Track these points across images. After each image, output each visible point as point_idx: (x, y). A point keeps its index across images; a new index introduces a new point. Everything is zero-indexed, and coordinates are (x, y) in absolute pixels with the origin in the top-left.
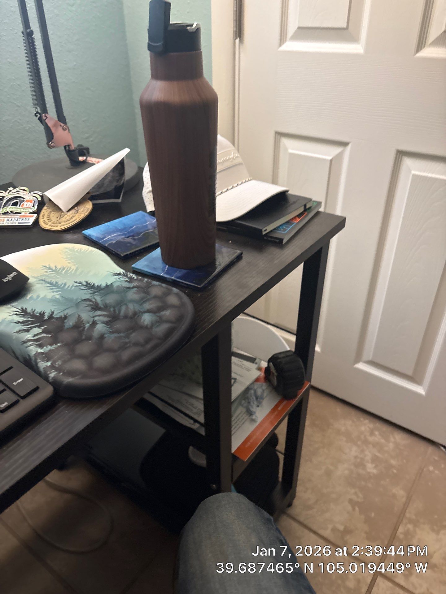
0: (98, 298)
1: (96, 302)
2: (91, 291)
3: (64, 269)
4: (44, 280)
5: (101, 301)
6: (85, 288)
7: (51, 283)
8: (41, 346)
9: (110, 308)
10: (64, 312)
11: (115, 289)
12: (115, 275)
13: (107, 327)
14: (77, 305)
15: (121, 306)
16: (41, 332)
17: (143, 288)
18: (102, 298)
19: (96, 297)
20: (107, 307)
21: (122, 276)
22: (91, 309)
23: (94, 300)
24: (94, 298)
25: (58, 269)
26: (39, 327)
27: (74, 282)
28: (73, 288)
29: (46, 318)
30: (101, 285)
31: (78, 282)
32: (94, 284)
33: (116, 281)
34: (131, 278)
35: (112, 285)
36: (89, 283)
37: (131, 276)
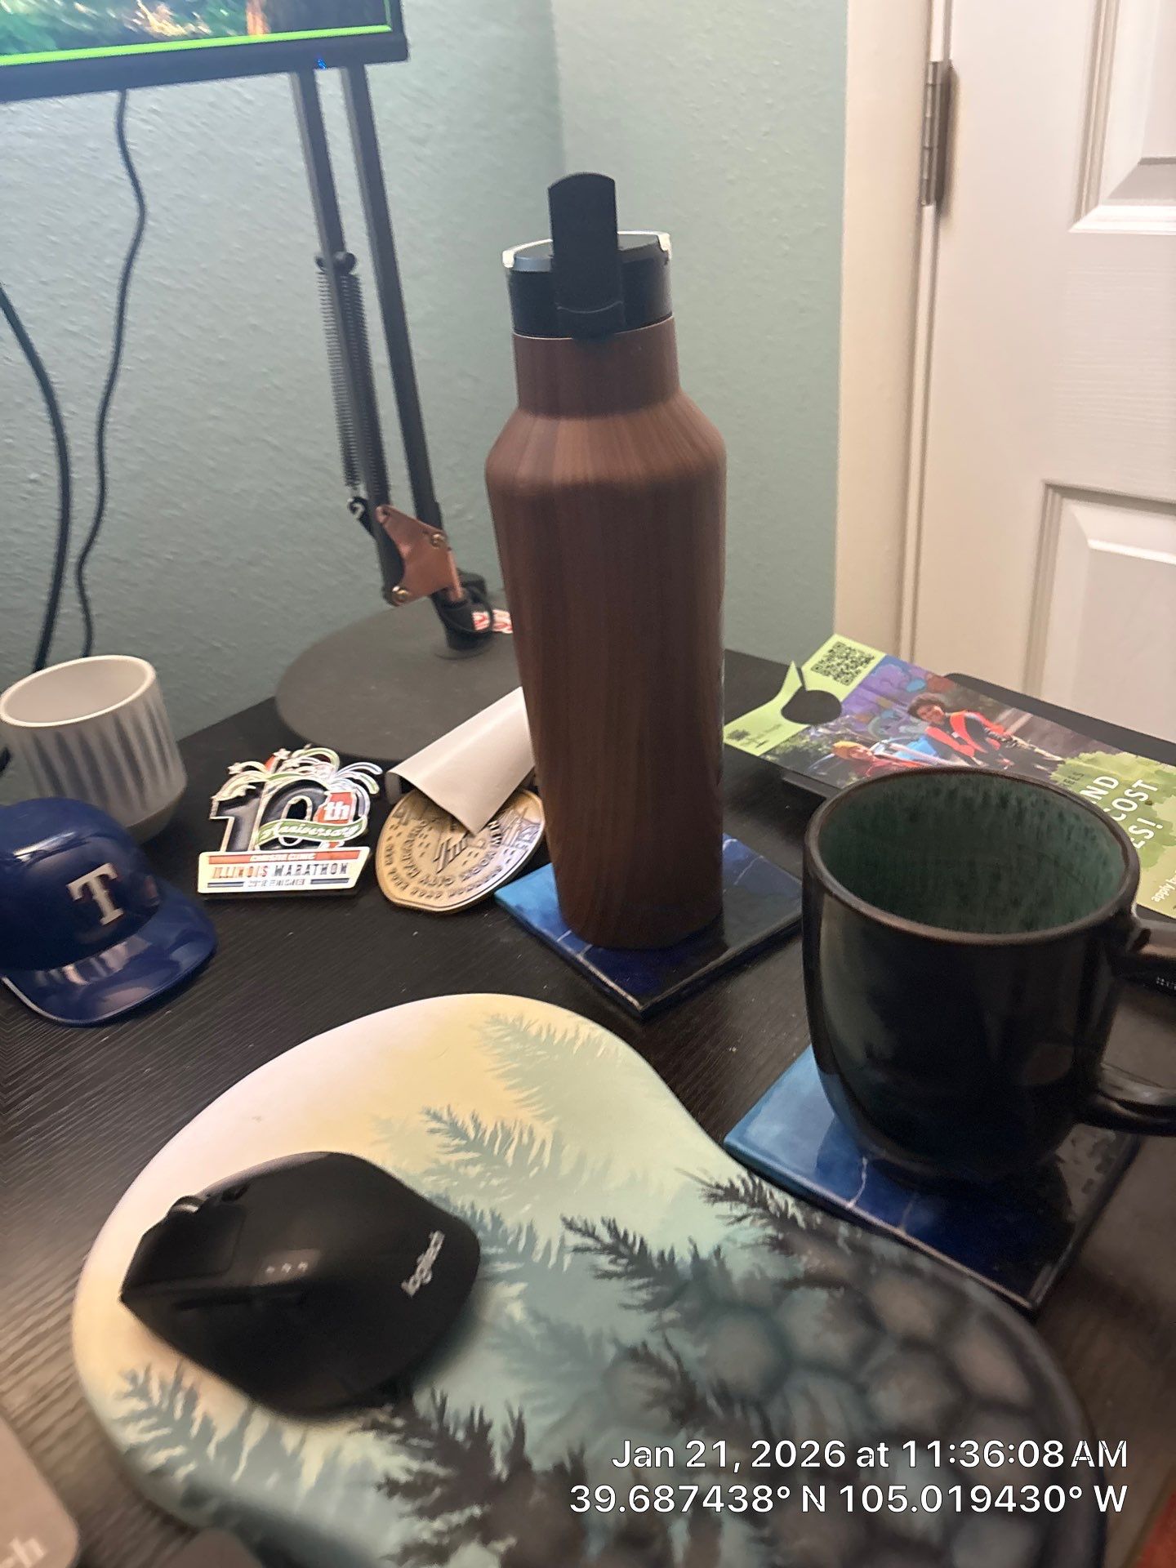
0: (686, 1348)
1: (685, 1375)
2: (645, 1286)
3: (508, 1136)
5: (701, 1361)
6: (612, 1268)
9: (744, 1411)
10: (566, 1430)
11: (740, 1291)
12: (714, 1198)
14: (610, 1384)
15: (787, 1406)
18: (702, 1348)
19: (673, 1336)
20: (733, 1406)
21: (744, 1207)
23: (671, 1362)
24: (669, 1347)
25: (487, 1136)
26: (482, 1533)
27: (564, 1220)
28: (568, 1259)
29: (500, 1467)
30: (672, 1253)
31: (580, 1225)
32: (642, 1242)
33: (728, 1239)
34: (783, 1220)
35: (722, 1263)
36: (622, 1234)
37: (783, 1207)
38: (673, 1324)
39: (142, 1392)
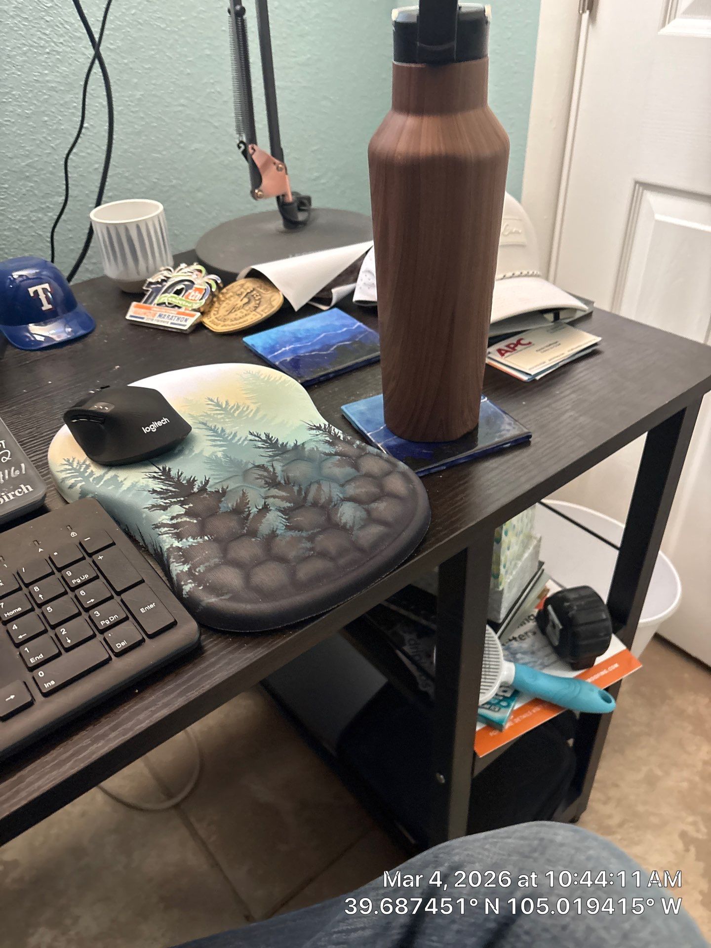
0: (279, 467)
1: (274, 473)
2: (272, 451)
3: (238, 407)
4: (205, 424)
5: (282, 471)
6: (262, 446)
7: (214, 430)
8: (179, 537)
9: (294, 486)
10: (224, 483)
11: (307, 453)
12: (312, 429)
13: (284, 519)
14: (246, 473)
15: (310, 485)
16: (183, 513)
17: (350, 457)
18: (285, 468)
19: (275, 464)
20: (289, 483)
21: (321, 432)
22: (265, 484)
23: (271, 468)
24: (273, 466)
25: (230, 408)
26: (182, 503)
27: (250, 432)
28: (246, 442)
29: (196, 490)
30: (287, 443)
31: (255, 434)
32: (277, 440)
33: (311, 440)
34: (336, 437)
35: (304, 446)
36: (270, 437)
37: (337, 433)
38: (277, 460)
39: (71, 464)
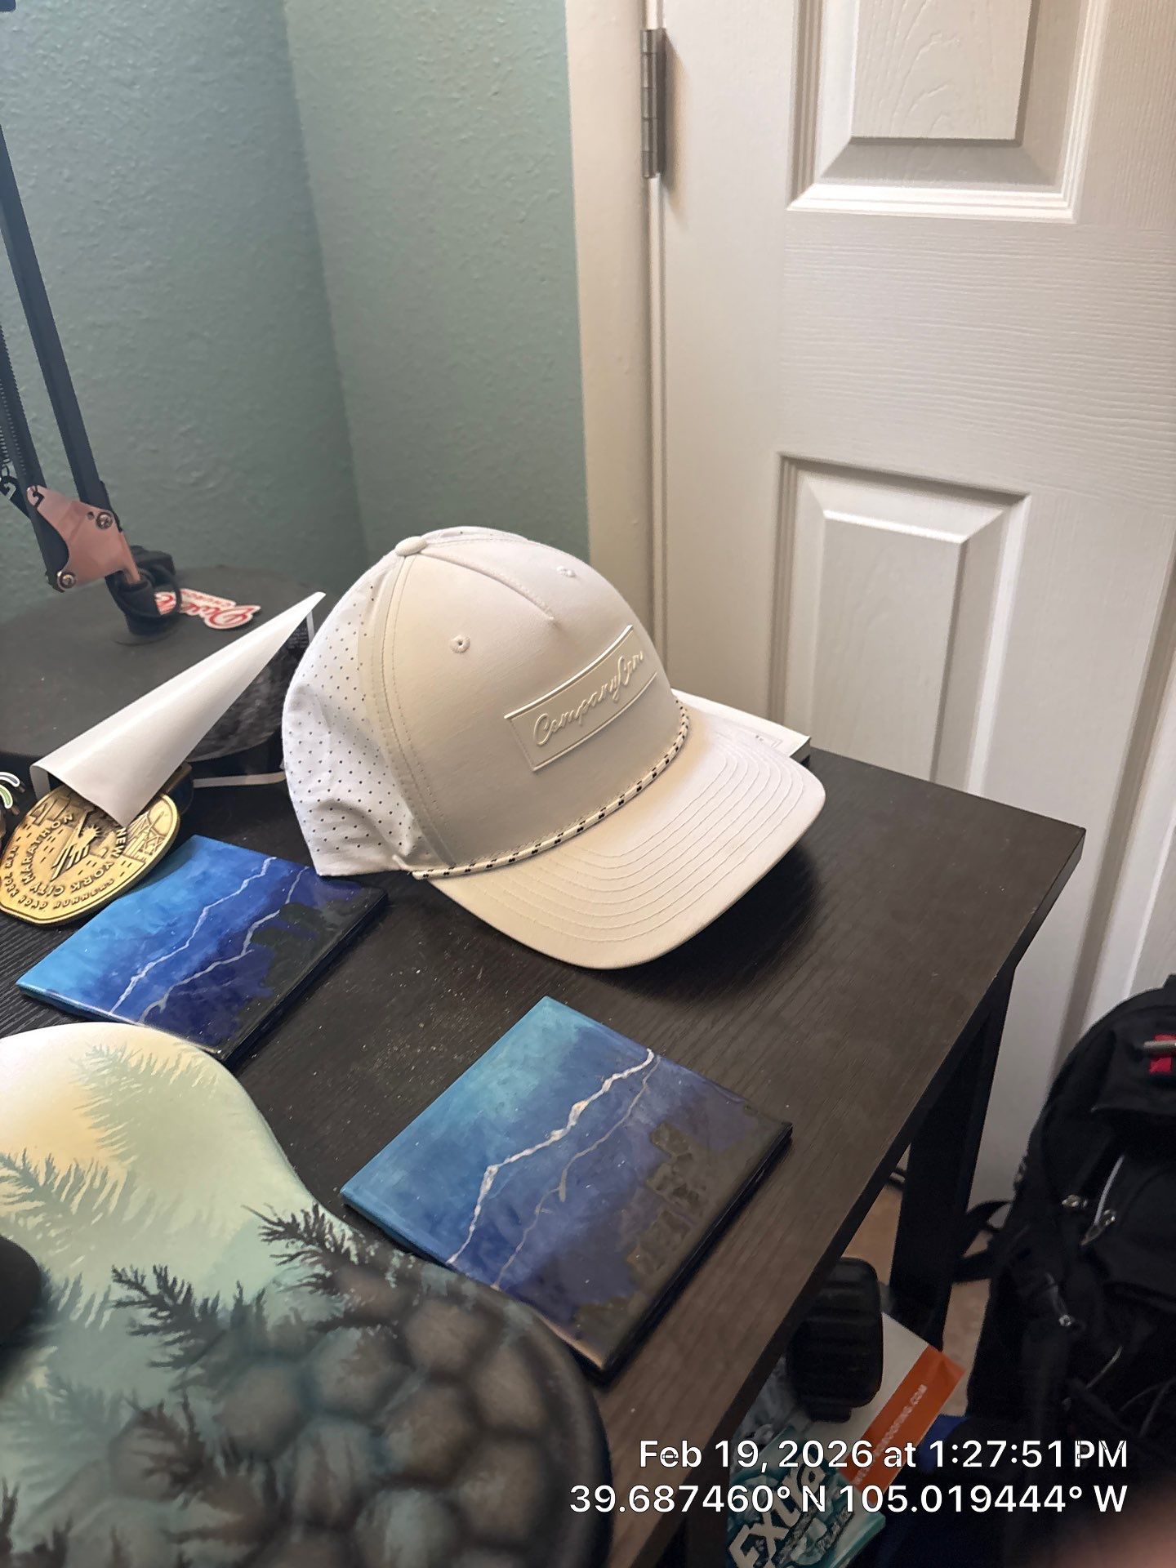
0: (204, 1407)
1: (194, 1435)
2: (179, 1340)
3: (80, 1180)
5: (216, 1419)
6: (152, 1322)
9: (250, 1469)
11: (272, 1338)
12: (273, 1236)
14: (115, 1453)
15: (294, 1458)
17: (384, 1321)
18: (219, 1405)
19: (191, 1394)
20: (239, 1462)
21: (300, 1243)
22: (170, 1485)
23: (182, 1424)
24: (185, 1406)
25: (58, 1182)
27: (115, 1271)
28: (107, 1315)
30: (216, 1300)
31: (130, 1275)
32: (189, 1289)
33: (276, 1282)
34: (337, 1257)
35: (260, 1308)
36: (170, 1282)
37: (339, 1242)
38: (196, 1381)
